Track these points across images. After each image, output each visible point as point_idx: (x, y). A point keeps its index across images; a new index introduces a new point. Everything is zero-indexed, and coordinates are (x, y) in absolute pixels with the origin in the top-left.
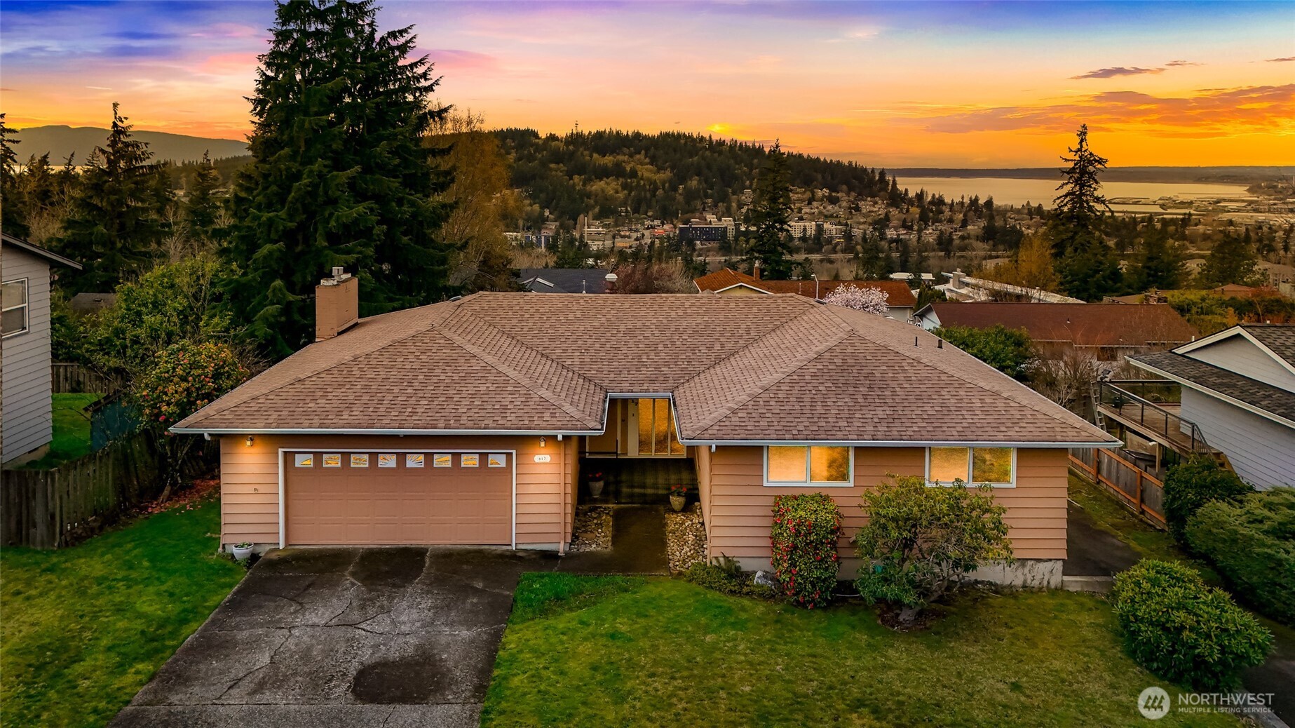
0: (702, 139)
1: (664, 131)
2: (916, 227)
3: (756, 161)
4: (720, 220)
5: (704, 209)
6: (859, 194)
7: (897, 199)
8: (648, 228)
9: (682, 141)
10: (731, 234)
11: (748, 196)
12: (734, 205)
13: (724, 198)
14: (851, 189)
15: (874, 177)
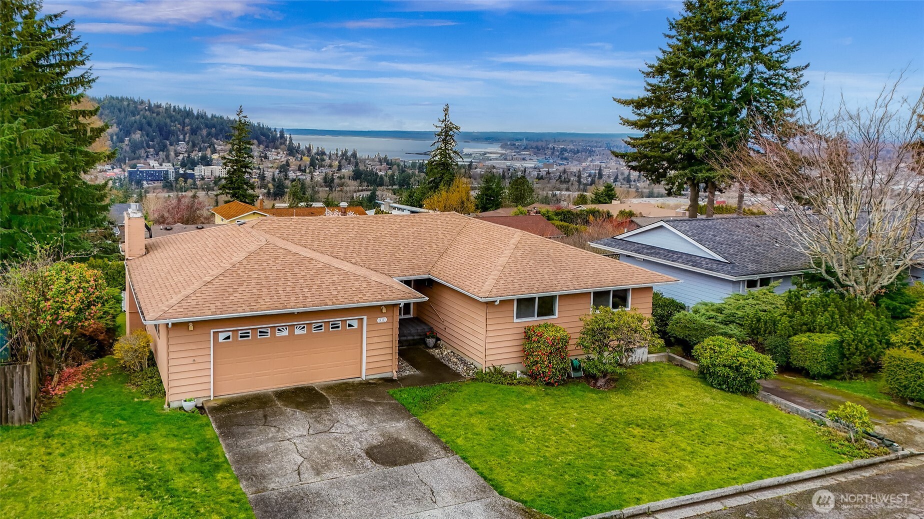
0: (142, 102)
1: (109, 94)
2: (308, 171)
3: (187, 120)
4: (161, 165)
5: (147, 157)
6: (267, 147)
7: (292, 151)
8: (100, 172)
9: (126, 103)
10: (172, 177)
11: (182, 147)
12: (172, 154)
13: (164, 148)
14: (260, 143)
15: (276, 134)
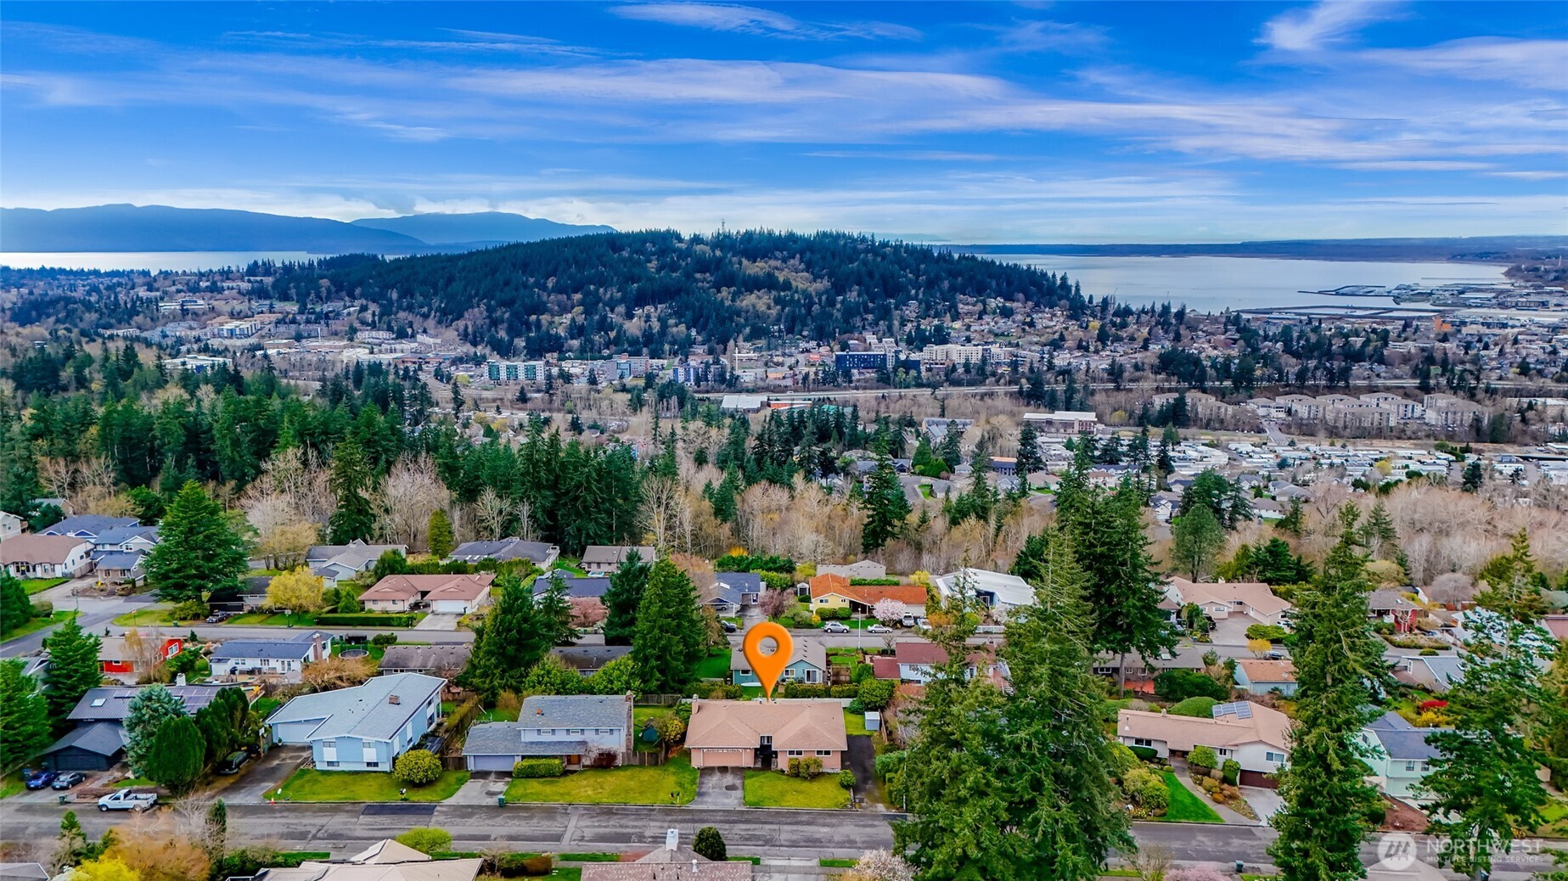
0: (864, 240)
1: (821, 229)
2: (1092, 348)
3: (922, 266)
4: (880, 341)
5: (864, 328)
6: (1037, 305)
7: (1078, 308)
8: (803, 352)
9: (842, 242)
10: (890, 365)
11: (912, 309)
12: (896, 323)
13: (885, 314)
14: (1028, 298)
15: (1055, 284)
